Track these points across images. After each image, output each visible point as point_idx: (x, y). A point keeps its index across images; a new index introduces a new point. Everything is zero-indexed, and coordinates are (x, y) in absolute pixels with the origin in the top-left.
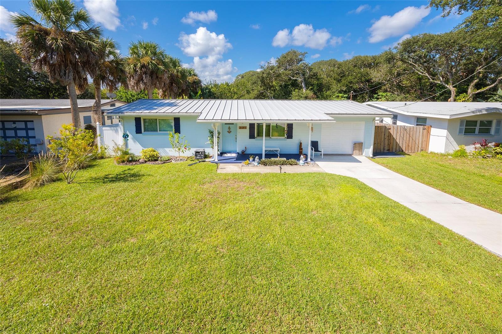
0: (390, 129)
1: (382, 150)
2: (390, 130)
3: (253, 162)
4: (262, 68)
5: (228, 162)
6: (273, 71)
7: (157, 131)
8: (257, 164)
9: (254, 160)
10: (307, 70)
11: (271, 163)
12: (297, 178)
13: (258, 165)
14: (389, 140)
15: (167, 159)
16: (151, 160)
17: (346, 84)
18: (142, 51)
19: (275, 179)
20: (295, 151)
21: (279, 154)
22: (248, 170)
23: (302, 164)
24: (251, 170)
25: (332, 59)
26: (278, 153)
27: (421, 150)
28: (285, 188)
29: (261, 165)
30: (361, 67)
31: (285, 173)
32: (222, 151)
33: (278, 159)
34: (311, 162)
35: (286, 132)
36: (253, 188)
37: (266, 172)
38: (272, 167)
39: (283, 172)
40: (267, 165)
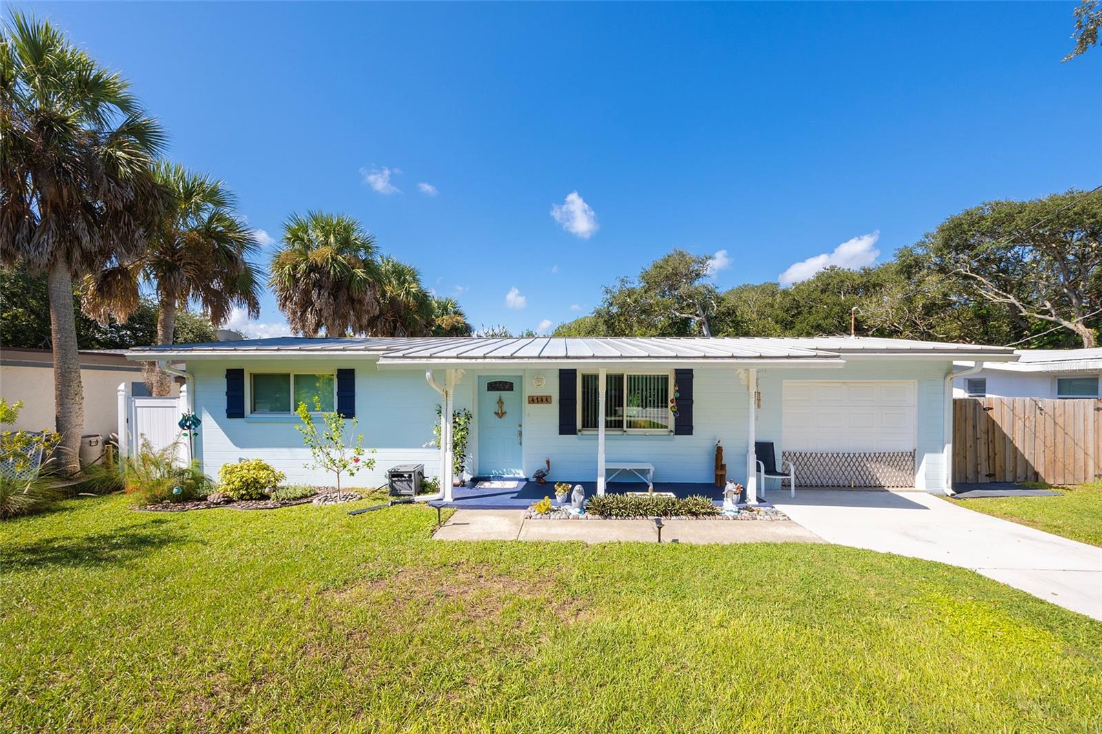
0: (992, 409)
1: (971, 476)
2: (989, 412)
3: (567, 506)
4: (607, 293)
5: (484, 504)
6: (633, 298)
7: (289, 410)
8: (578, 510)
9: (568, 500)
10: (713, 302)
11: (626, 509)
12: (726, 563)
13: (581, 516)
14: (990, 442)
15: (299, 494)
16: (248, 497)
17: (805, 331)
18: (316, 235)
19: (637, 568)
20: (703, 474)
21: (653, 483)
22: (543, 530)
23: (733, 514)
24: (553, 531)
25: (765, 283)
26: (649, 479)
27: (1096, 476)
28: (682, 610)
29: (590, 516)
30: (840, 292)
31: (674, 545)
32: (476, 474)
33: (650, 495)
34: (762, 508)
35: (674, 404)
36: (540, 609)
37: (606, 540)
38: (629, 522)
39: (669, 540)
40: (610, 514)
